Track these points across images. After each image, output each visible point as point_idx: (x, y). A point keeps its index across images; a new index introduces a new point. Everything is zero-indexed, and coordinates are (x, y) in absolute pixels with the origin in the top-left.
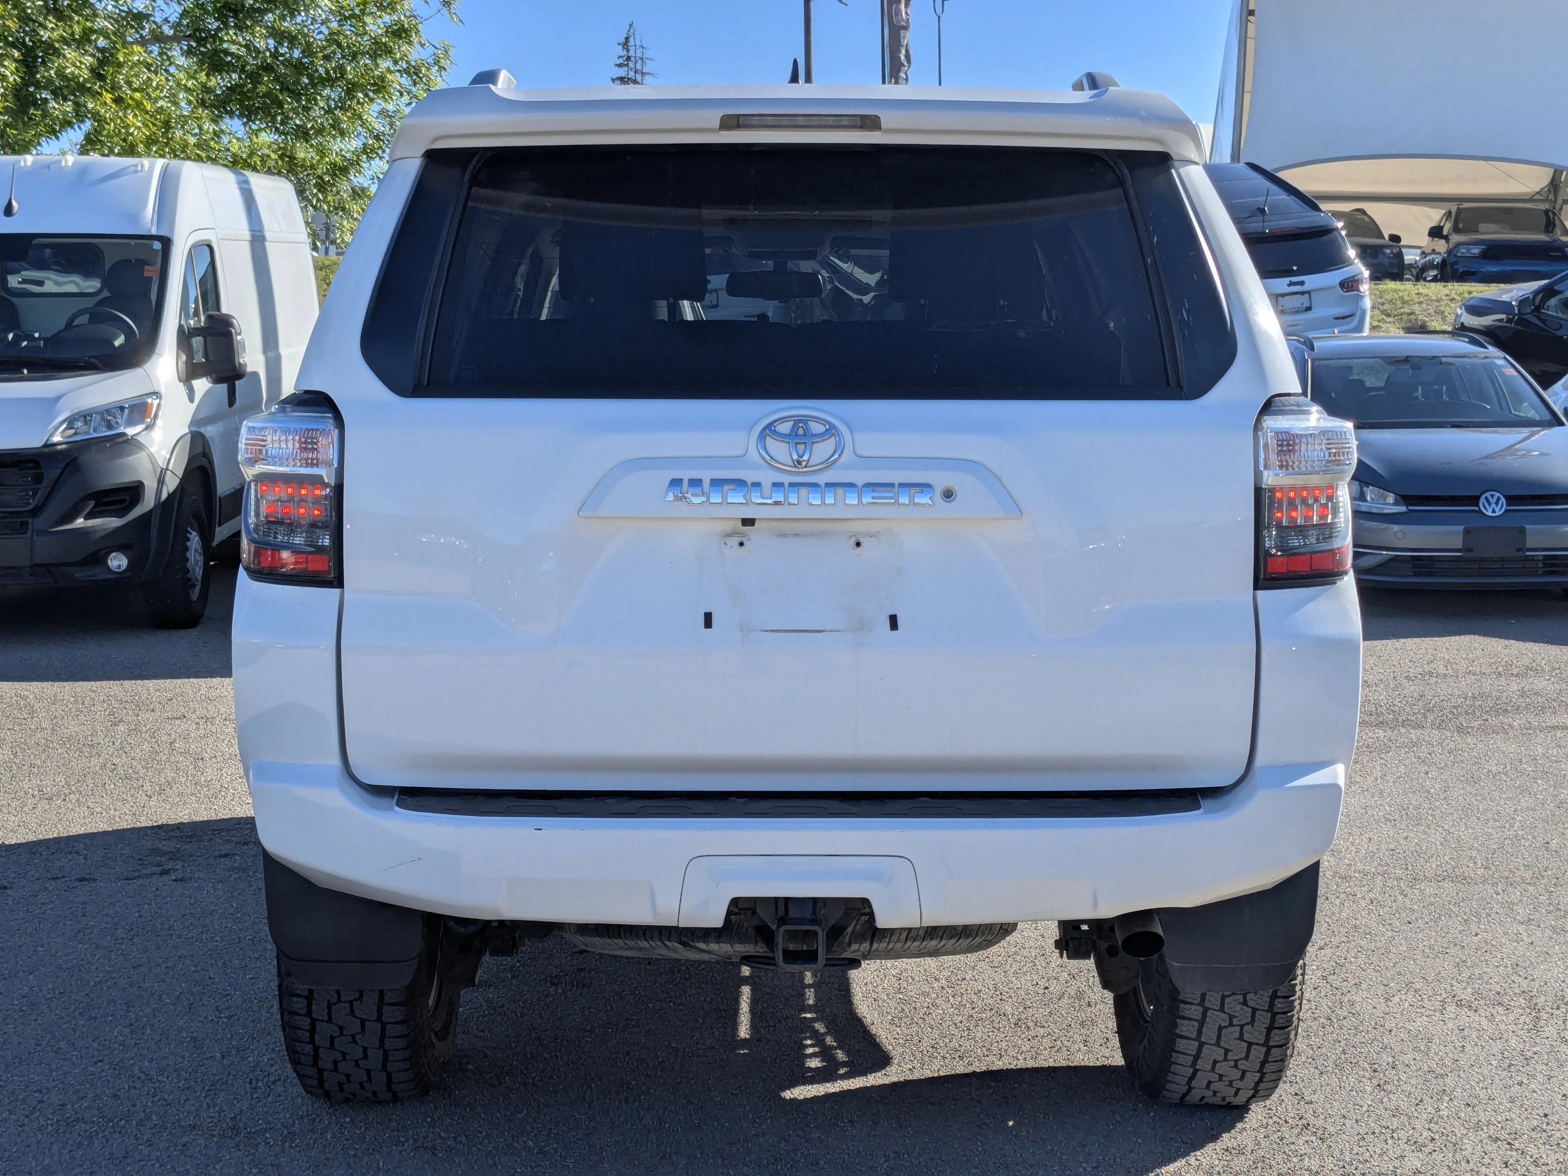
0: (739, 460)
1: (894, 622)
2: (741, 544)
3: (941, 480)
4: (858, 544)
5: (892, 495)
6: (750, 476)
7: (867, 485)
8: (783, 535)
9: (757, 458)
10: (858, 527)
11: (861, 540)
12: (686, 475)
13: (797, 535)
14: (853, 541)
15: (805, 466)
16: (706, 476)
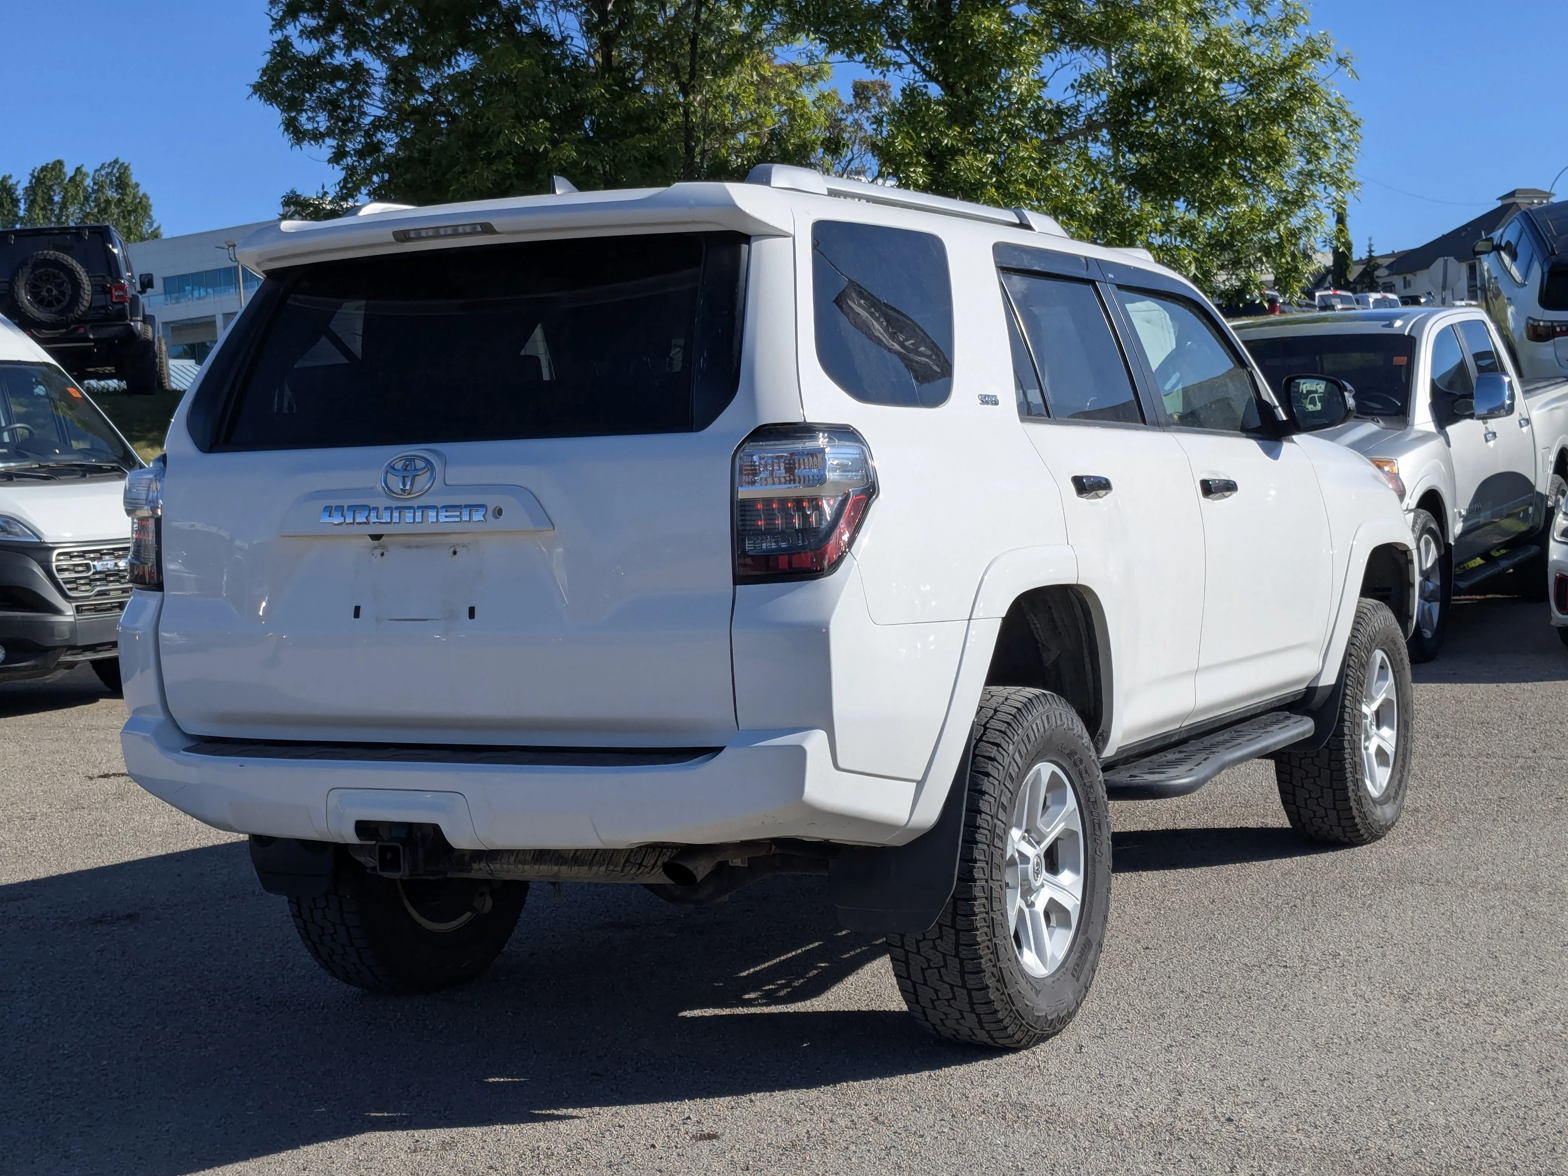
0: (369, 491)
1: (472, 613)
2: (382, 554)
3: (492, 501)
4: (455, 553)
5: (458, 514)
6: (372, 503)
7: (443, 507)
8: (409, 547)
9: (381, 490)
10: (453, 539)
11: (457, 550)
12: (334, 503)
13: (417, 547)
14: (452, 550)
15: (409, 494)
16: (346, 503)
